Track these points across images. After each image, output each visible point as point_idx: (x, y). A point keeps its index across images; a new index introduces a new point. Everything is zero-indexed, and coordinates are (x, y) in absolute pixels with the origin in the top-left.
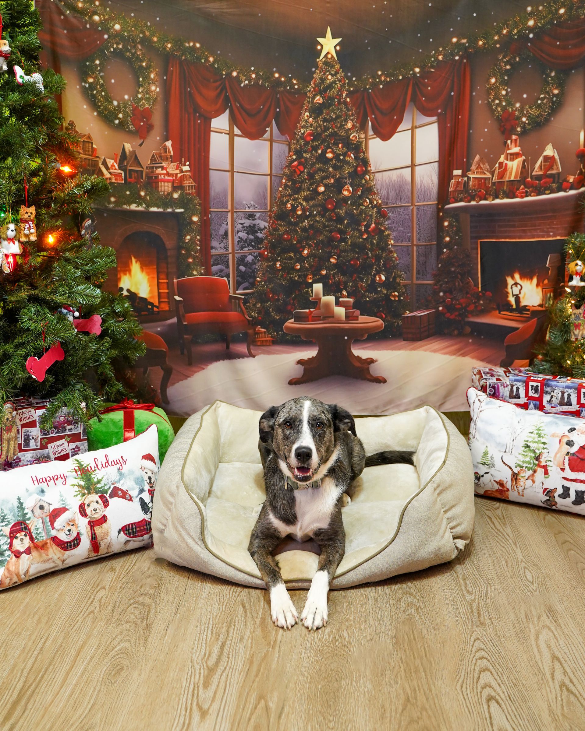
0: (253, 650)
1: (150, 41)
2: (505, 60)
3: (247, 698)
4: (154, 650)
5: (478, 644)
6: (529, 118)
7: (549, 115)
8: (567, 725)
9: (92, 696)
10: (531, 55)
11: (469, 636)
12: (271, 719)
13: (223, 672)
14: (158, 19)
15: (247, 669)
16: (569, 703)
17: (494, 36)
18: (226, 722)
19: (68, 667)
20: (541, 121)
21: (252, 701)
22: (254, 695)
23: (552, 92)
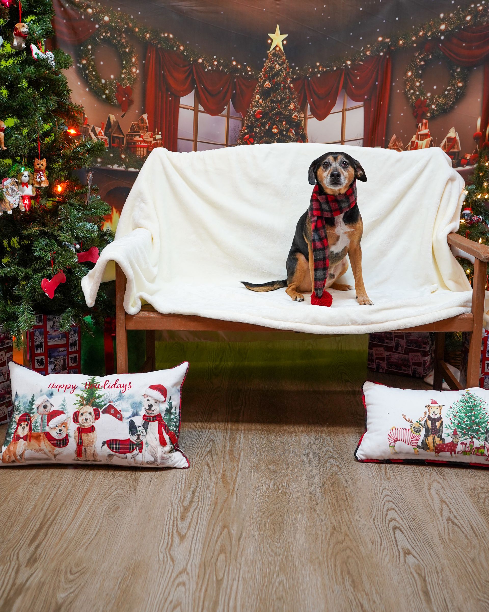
0: (217, 495)
1: (133, 31)
2: (420, 57)
3: (214, 527)
4: (142, 495)
5: (385, 492)
6: (437, 105)
7: (454, 103)
8: (452, 545)
9: (96, 526)
10: (442, 53)
11: (379, 487)
12: (233, 542)
13: (195, 510)
14: (139, 13)
15: (213, 508)
16: (453, 531)
17: (412, 37)
18: (199, 543)
19: (77, 507)
20: (447, 108)
21: (218, 529)
22: (220, 525)
23: (457, 85)
